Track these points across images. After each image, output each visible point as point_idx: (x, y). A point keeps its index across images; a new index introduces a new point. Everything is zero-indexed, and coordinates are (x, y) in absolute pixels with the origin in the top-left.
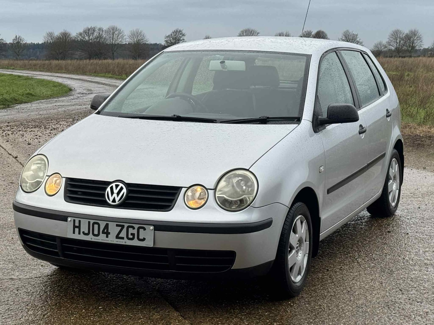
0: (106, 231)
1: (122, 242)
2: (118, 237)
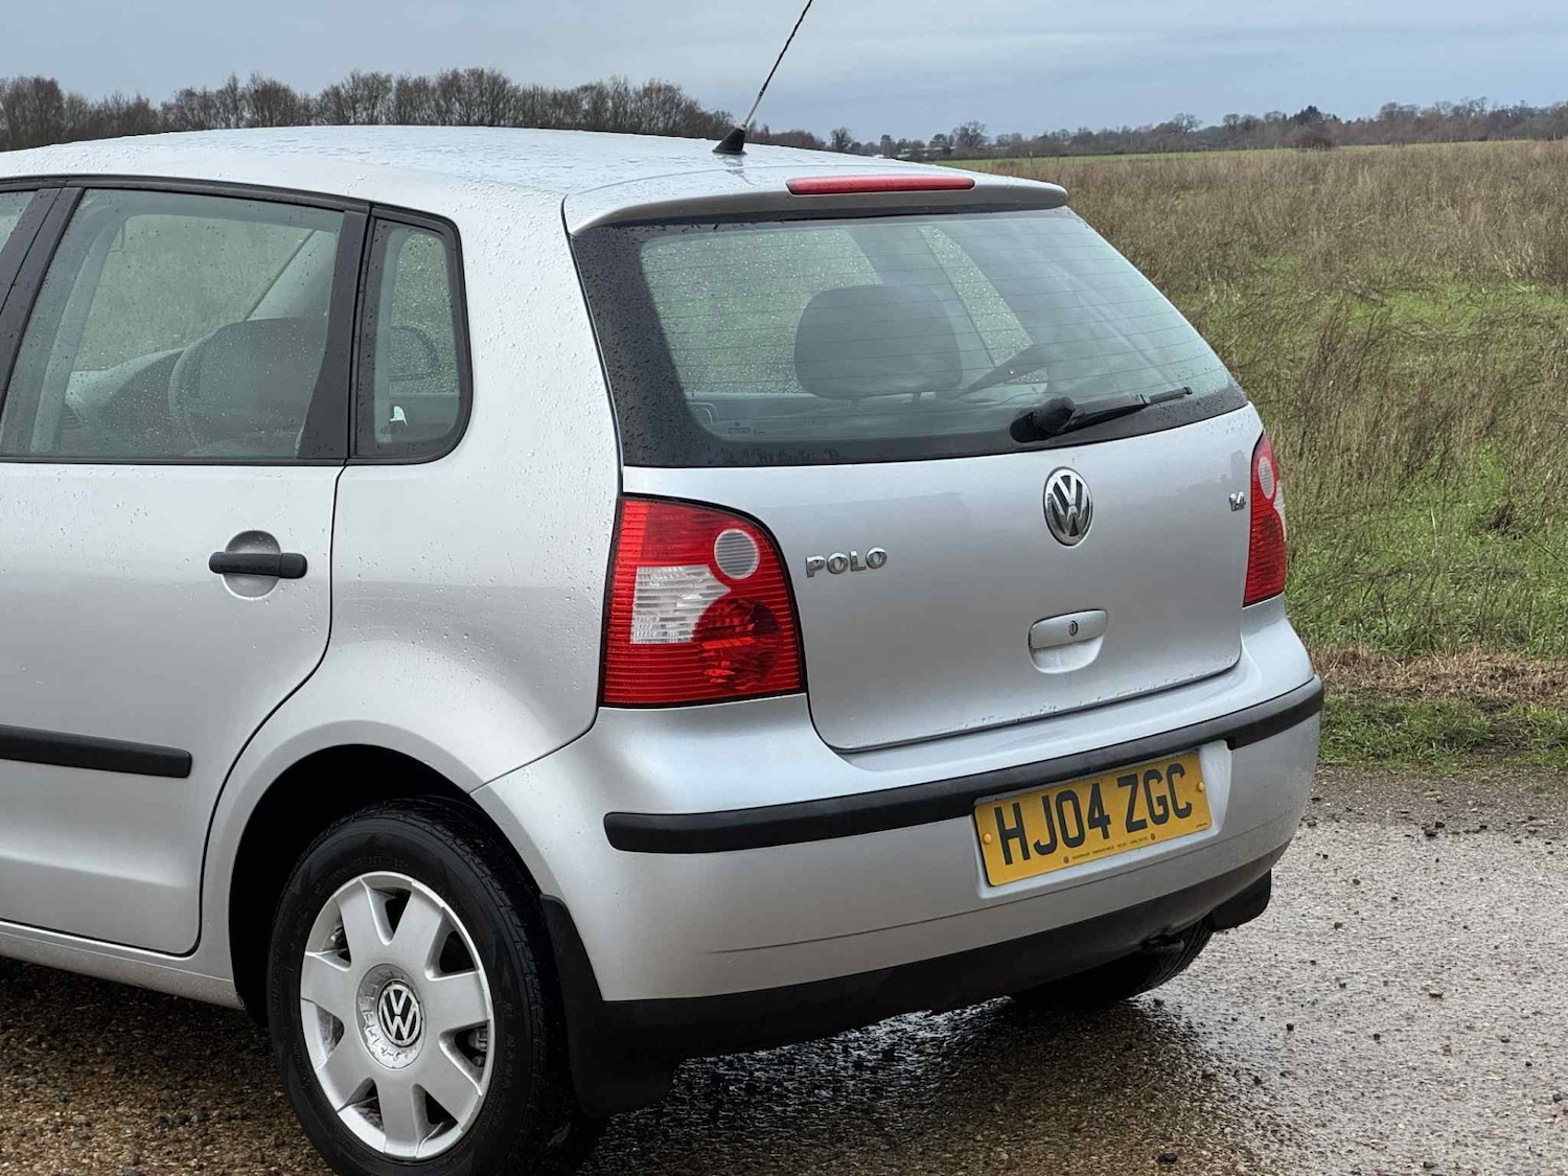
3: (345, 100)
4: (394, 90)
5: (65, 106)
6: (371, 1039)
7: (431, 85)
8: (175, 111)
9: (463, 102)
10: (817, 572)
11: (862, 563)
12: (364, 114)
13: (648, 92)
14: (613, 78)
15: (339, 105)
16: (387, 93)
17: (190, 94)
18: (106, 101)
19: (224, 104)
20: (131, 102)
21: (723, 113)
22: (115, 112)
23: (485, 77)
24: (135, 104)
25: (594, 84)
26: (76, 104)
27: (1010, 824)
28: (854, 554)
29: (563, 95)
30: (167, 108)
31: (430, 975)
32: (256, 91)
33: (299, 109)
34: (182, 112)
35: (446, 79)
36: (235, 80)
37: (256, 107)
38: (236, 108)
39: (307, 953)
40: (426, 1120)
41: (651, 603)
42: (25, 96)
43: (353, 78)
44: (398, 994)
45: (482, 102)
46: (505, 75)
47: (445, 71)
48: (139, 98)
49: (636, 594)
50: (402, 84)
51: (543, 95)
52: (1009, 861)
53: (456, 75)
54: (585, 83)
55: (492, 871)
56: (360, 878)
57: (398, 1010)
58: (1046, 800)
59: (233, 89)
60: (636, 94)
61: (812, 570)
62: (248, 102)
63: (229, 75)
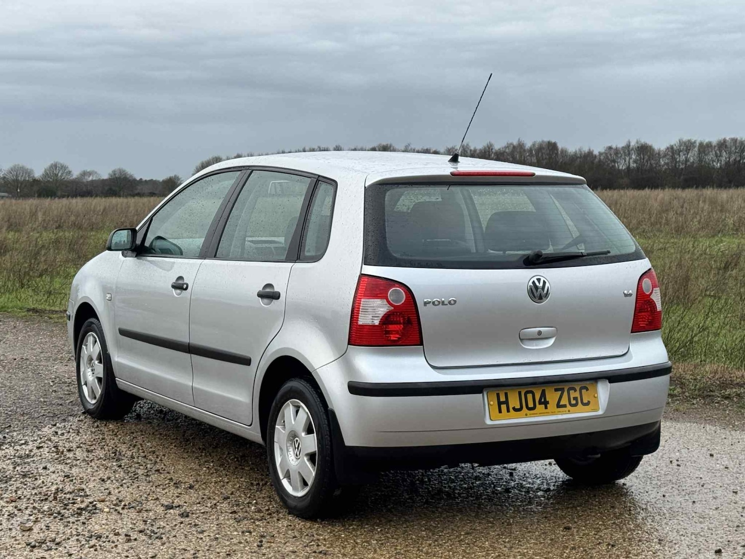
3: (676, 151)
4: (697, 146)
5: (559, 153)
6: (290, 456)
8: (604, 155)
9: (727, 152)
10: (428, 305)
11: (446, 302)
12: (684, 157)
15: (673, 153)
16: (694, 148)
17: (610, 148)
18: (576, 151)
19: (624, 152)
20: (586, 151)
22: (579, 155)
23: (738, 142)
24: (588, 152)
26: (564, 152)
27: (503, 399)
28: (443, 299)
30: (600, 154)
31: (303, 434)
32: (638, 147)
33: (656, 155)
35: (720, 142)
36: (629, 142)
37: (638, 154)
38: (629, 154)
39: (276, 426)
40: (303, 484)
41: (366, 311)
42: (544, 148)
43: (680, 141)
44: (297, 441)
45: (736, 152)
47: (720, 139)
48: (589, 150)
49: (361, 307)
50: (701, 144)
52: (500, 411)
53: (725, 141)
55: (320, 400)
56: (289, 402)
57: (297, 447)
58: (520, 393)
59: (628, 146)
61: (426, 304)
62: (634, 152)
63: (627, 140)
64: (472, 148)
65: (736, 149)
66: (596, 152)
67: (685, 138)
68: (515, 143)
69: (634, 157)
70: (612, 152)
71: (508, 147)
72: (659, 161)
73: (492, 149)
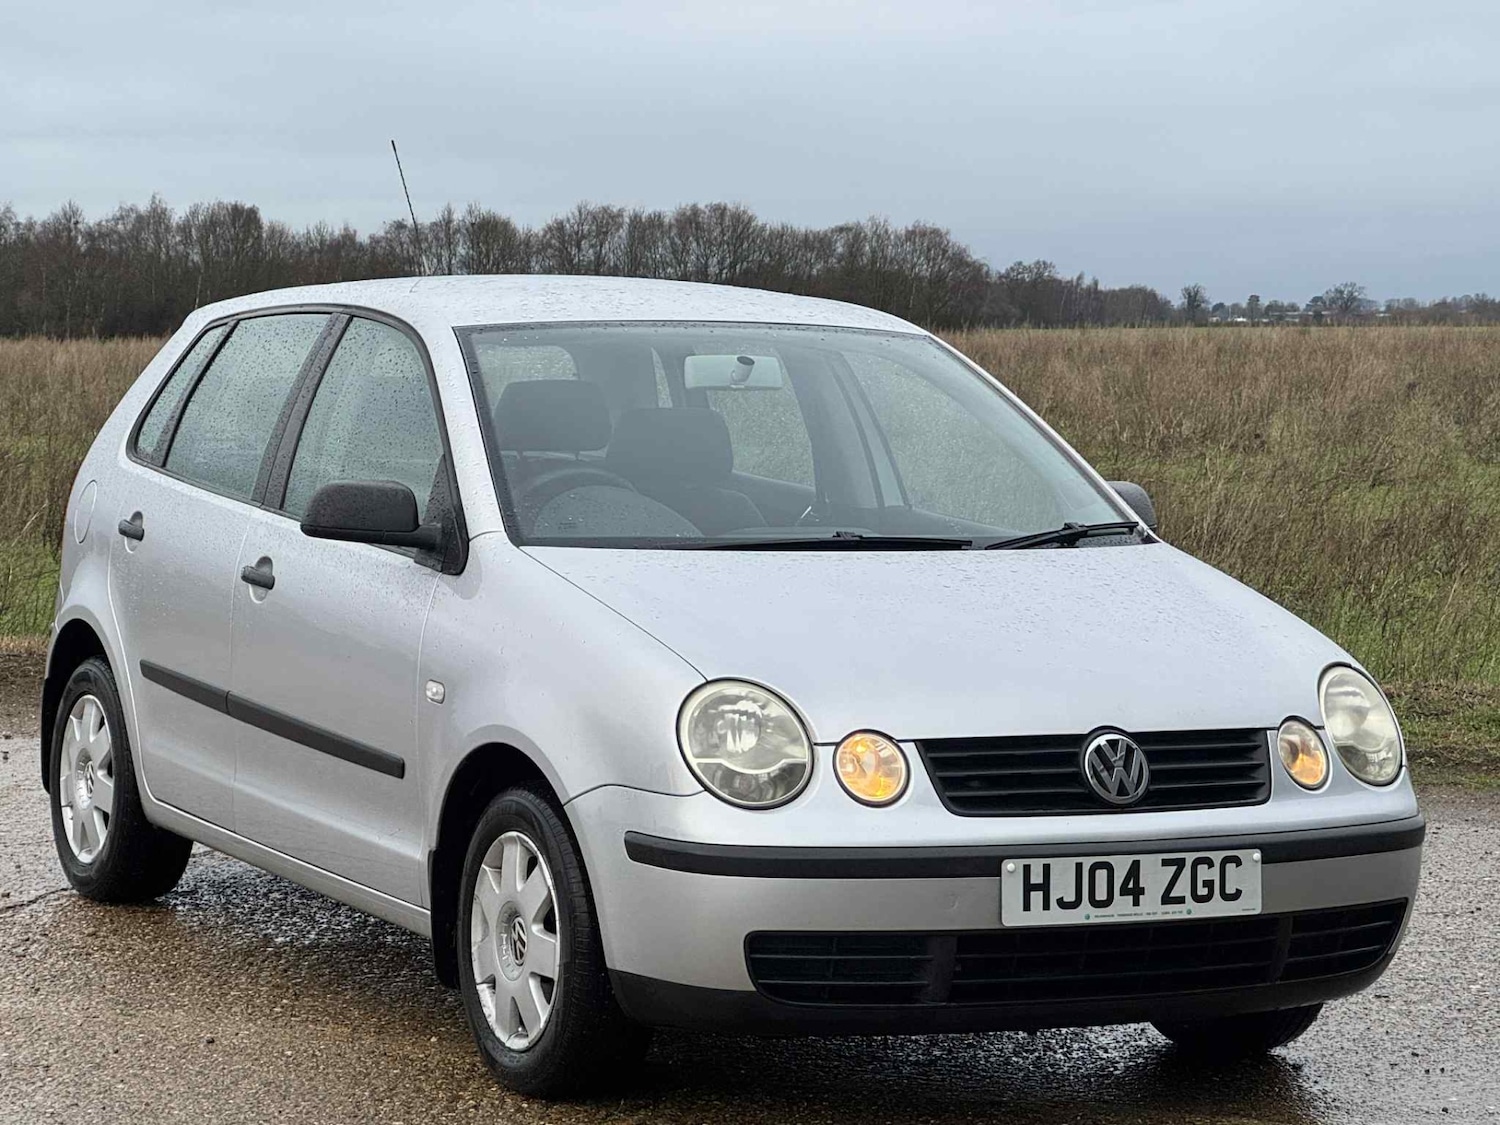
0: (1131, 885)
1: (1181, 912)
2: (1167, 899)
3: (570, 236)
4: (626, 227)
5: (264, 235)
7: (667, 220)
8: (383, 244)
9: (702, 242)
12: (591, 251)
13: (911, 235)
14: (872, 219)
15: (563, 242)
16: (618, 230)
17: (400, 226)
18: (308, 233)
19: (437, 238)
20: (337, 233)
21: (1044, 263)
22: (317, 244)
23: (728, 214)
24: (344, 237)
25: (851, 224)
26: (277, 233)
29: (816, 235)
30: (375, 240)
32: (473, 224)
33: (520, 245)
34: (391, 247)
35: (684, 214)
36: (450, 212)
37: (473, 242)
38: (449, 243)
42: (221, 224)
43: (580, 212)
45: (723, 241)
46: (750, 213)
47: (683, 206)
48: (346, 229)
50: (636, 220)
51: (794, 235)
53: (695, 211)
54: (841, 223)
59: (448, 221)
60: (896, 236)
62: (463, 236)
63: (444, 204)
64: (22, 220)
65: (723, 233)
66: (363, 238)
67: (595, 204)
68: (143, 206)
69: (461, 250)
70: (404, 237)
71: (122, 217)
72: (529, 262)
73: (77, 223)
